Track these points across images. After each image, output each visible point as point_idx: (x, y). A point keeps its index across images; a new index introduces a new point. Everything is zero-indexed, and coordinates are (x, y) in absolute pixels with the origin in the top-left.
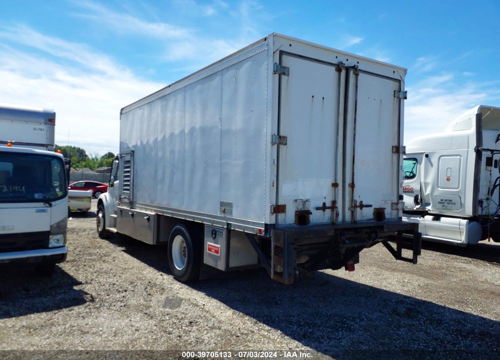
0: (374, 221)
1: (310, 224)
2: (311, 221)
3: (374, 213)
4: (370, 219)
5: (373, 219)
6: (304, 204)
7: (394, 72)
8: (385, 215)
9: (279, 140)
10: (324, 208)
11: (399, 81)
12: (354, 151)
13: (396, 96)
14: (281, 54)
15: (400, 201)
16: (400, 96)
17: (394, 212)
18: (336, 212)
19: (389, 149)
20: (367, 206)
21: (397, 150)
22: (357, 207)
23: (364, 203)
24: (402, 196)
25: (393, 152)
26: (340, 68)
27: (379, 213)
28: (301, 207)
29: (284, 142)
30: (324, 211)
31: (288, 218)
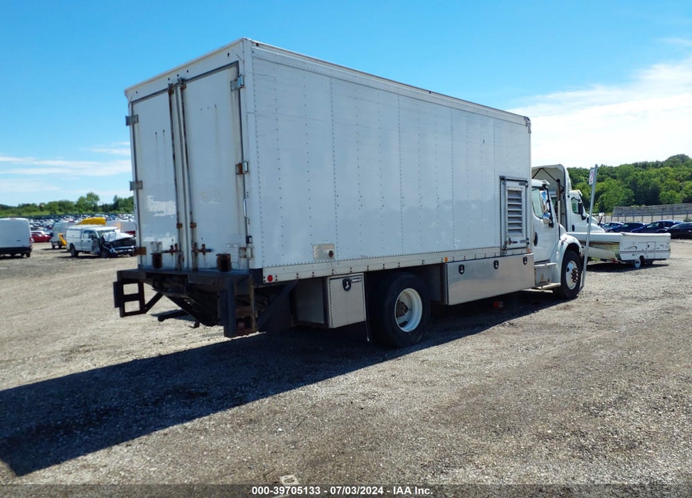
0: (217, 271)
1: (162, 268)
2: (163, 265)
3: (217, 260)
4: (213, 268)
5: (216, 268)
6: (158, 246)
7: (228, 54)
8: (232, 264)
9: (136, 185)
10: (171, 251)
11: (236, 64)
12: (189, 184)
13: (233, 88)
14: (132, 105)
15: (249, 245)
16: (237, 87)
17: (243, 261)
18: (180, 257)
19: (233, 170)
20: (210, 251)
21: (240, 170)
22: (195, 251)
23: (207, 247)
24: (251, 237)
25: (237, 174)
26: (171, 90)
27: (224, 260)
28: (156, 249)
29: (140, 186)
30: (172, 254)
31: (148, 260)
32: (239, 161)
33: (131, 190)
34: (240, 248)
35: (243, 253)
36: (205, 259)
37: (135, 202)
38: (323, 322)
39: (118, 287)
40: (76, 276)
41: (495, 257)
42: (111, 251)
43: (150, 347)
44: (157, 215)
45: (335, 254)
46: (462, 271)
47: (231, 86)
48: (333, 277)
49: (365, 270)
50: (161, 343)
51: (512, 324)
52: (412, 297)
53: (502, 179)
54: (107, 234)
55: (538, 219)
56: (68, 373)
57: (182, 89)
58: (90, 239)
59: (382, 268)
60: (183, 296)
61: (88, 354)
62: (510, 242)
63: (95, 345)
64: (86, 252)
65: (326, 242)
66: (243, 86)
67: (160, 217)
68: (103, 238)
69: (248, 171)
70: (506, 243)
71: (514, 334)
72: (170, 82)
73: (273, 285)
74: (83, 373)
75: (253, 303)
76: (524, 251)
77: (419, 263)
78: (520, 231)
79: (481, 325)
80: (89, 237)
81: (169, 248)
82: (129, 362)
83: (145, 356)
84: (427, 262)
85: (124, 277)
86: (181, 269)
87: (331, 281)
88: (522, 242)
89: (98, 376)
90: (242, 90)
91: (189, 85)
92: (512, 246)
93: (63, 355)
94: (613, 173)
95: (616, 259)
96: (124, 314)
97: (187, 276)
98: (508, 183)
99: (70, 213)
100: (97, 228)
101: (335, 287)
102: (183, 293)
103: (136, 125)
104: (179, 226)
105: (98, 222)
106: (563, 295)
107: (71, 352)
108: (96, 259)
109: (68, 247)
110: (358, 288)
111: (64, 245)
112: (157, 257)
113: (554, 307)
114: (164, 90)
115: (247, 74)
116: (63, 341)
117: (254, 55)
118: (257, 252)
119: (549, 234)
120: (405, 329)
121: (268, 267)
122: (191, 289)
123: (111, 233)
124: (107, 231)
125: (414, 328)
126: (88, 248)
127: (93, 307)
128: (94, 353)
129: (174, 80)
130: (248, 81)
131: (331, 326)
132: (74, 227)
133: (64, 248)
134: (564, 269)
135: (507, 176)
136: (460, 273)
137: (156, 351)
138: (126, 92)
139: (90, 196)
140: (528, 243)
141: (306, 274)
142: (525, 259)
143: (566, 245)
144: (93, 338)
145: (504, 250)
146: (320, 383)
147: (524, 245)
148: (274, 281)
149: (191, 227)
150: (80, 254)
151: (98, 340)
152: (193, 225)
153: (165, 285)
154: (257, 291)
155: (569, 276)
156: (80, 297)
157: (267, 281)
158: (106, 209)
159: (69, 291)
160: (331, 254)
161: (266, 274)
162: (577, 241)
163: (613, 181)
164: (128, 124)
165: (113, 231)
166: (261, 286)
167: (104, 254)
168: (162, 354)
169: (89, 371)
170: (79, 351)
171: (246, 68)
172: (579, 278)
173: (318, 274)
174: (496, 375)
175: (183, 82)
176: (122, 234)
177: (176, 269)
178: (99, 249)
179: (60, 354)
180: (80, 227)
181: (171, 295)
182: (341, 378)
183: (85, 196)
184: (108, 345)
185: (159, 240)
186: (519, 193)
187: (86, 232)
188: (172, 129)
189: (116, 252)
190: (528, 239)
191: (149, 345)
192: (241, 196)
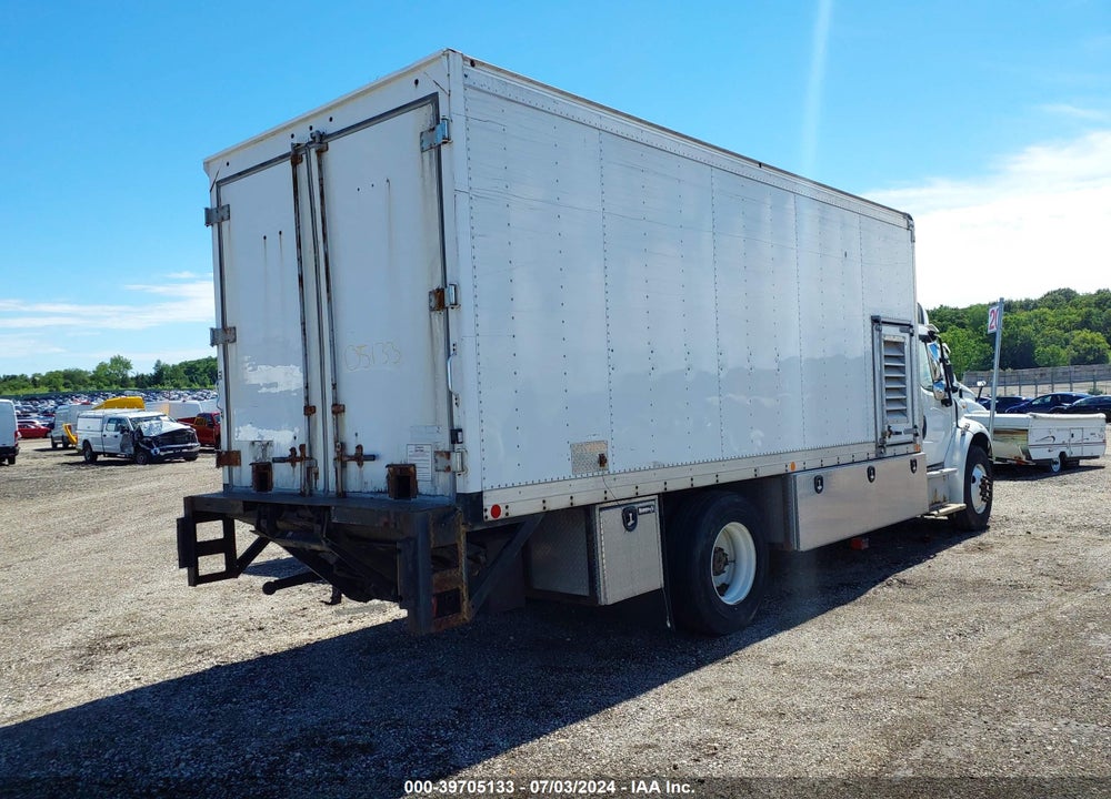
0: (386, 496)
1: (273, 492)
2: (275, 485)
3: (388, 477)
4: (379, 492)
5: (385, 492)
6: (264, 450)
7: (417, 82)
8: (419, 484)
9: (223, 335)
10: (292, 459)
11: (433, 99)
12: (332, 330)
13: (426, 146)
14: (218, 188)
15: (457, 446)
16: (435, 141)
17: (444, 478)
18: (309, 469)
19: (423, 301)
20: (373, 458)
21: (440, 300)
22: (342, 458)
23: (366, 451)
24: (461, 430)
25: (432, 309)
26: (296, 157)
27: (402, 478)
28: (260, 456)
29: (231, 338)
30: (294, 465)
31: (244, 475)
32: (437, 284)
33: (212, 345)
34: (437, 453)
35: (443, 462)
36: (361, 476)
37: (221, 368)
38: (586, 593)
39: (186, 529)
40: (94, 496)
41: (868, 460)
42: (153, 451)
43: (241, 639)
44: (264, 390)
45: (609, 459)
46: (820, 488)
47: (422, 142)
48: (605, 505)
49: (661, 490)
50: (260, 629)
51: (903, 582)
52: (738, 539)
53: (876, 321)
54: (147, 424)
55: (926, 392)
56: (87, 699)
57: (320, 153)
58: (118, 433)
59: (689, 486)
60: (317, 547)
61: (124, 655)
62: (891, 433)
63: (137, 633)
64: (110, 455)
65: (594, 438)
66: (447, 140)
67: (269, 393)
68: (140, 431)
69: (456, 304)
70: (884, 435)
71: (917, 601)
72: (295, 141)
73: (500, 524)
74: (116, 698)
75: (463, 560)
76: (911, 448)
77: (749, 475)
78: (903, 412)
79: (848, 585)
80: (117, 430)
81: (287, 453)
82: (204, 672)
83: (235, 658)
84: (763, 473)
85: (197, 509)
86: (311, 494)
87: (603, 513)
88: (907, 432)
89: (147, 705)
90: (444, 148)
91: (332, 144)
92: (894, 439)
93: (74, 657)
94: (958, 318)
95: (1024, 458)
96: (196, 579)
97: (328, 508)
98: (886, 329)
99: (82, 389)
100: (129, 414)
101: (608, 523)
102: (318, 541)
103: (225, 225)
104: (309, 410)
105: (131, 405)
106: (968, 524)
107: (91, 650)
108: (128, 467)
109: (80, 446)
110: (650, 524)
111: (73, 443)
112: (262, 472)
113: (959, 547)
114: (283, 157)
115: (454, 117)
116: (75, 626)
117: (467, 81)
118: (473, 460)
119: (942, 417)
120: (730, 599)
121: (492, 489)
122: (335, 534)
123: (153, 422)
124: (147, 419)
125: (742, 597)
126: (114, 447)
127: (129, 555)
128: (134, 651)
129: (303, 136)
130: (457, 131)
131: (603, 601)
132: (91, 413)
133: (74, 448)
134: (969, 479)
135: (884, 316)
136: (817, 490)
137: (253, 647)
138: (207, 164)
139: (117, 361)
140: (917, 435)
141: (558, 502)
142: (913, 463)
143: (969, 436)
144: (131, 619)
145: (882, 447)
146: (593, 719)
147: (910, 437)
148: (502, 516)
149: (333, 412)
150: (101, 458)
151: (141, 624)
152: (338, 409)
153: (280, 525)
154: (470, 537)
155: (975, 489)
156: (102, 535)
157: (490, 518)
158: (143, 383)
159: (83, 526)
160: (602, 460)
161: (488, 504)
162: (984, 430)
163: (959, 331)
164: (208, 223)
165: (158, 418)
166: (478, 528)
167: (141, 457)
168: (267, 652)
169: (129, 693)
170: (106, 649)
171: (451, 107)
172: (991, 494)
173: (580, 501)
174: (931, 693)
175: (321, 141)
176: (172, 423)
177: (302, 494)
178: (132, 449)
179: (69, 654)
180: (100, 413)
181: (291, 544)
182: (631, 706)
183: (108, 362)
184: (161, 634)
185: (266, 439)
186: (899, 345)
187: (110, 420)
188: (298, 228)
189: (162, 454)
190: (915, 427)
191: (240, 632)
192: (441, 351)
